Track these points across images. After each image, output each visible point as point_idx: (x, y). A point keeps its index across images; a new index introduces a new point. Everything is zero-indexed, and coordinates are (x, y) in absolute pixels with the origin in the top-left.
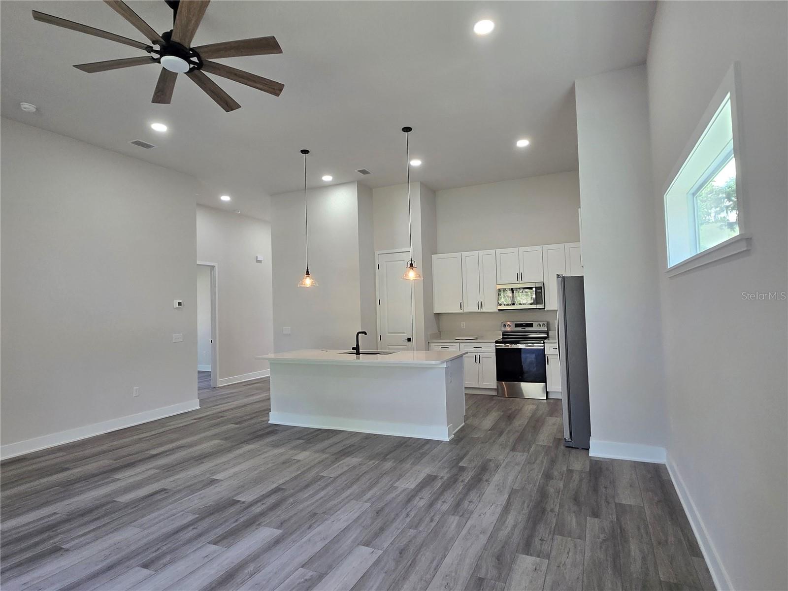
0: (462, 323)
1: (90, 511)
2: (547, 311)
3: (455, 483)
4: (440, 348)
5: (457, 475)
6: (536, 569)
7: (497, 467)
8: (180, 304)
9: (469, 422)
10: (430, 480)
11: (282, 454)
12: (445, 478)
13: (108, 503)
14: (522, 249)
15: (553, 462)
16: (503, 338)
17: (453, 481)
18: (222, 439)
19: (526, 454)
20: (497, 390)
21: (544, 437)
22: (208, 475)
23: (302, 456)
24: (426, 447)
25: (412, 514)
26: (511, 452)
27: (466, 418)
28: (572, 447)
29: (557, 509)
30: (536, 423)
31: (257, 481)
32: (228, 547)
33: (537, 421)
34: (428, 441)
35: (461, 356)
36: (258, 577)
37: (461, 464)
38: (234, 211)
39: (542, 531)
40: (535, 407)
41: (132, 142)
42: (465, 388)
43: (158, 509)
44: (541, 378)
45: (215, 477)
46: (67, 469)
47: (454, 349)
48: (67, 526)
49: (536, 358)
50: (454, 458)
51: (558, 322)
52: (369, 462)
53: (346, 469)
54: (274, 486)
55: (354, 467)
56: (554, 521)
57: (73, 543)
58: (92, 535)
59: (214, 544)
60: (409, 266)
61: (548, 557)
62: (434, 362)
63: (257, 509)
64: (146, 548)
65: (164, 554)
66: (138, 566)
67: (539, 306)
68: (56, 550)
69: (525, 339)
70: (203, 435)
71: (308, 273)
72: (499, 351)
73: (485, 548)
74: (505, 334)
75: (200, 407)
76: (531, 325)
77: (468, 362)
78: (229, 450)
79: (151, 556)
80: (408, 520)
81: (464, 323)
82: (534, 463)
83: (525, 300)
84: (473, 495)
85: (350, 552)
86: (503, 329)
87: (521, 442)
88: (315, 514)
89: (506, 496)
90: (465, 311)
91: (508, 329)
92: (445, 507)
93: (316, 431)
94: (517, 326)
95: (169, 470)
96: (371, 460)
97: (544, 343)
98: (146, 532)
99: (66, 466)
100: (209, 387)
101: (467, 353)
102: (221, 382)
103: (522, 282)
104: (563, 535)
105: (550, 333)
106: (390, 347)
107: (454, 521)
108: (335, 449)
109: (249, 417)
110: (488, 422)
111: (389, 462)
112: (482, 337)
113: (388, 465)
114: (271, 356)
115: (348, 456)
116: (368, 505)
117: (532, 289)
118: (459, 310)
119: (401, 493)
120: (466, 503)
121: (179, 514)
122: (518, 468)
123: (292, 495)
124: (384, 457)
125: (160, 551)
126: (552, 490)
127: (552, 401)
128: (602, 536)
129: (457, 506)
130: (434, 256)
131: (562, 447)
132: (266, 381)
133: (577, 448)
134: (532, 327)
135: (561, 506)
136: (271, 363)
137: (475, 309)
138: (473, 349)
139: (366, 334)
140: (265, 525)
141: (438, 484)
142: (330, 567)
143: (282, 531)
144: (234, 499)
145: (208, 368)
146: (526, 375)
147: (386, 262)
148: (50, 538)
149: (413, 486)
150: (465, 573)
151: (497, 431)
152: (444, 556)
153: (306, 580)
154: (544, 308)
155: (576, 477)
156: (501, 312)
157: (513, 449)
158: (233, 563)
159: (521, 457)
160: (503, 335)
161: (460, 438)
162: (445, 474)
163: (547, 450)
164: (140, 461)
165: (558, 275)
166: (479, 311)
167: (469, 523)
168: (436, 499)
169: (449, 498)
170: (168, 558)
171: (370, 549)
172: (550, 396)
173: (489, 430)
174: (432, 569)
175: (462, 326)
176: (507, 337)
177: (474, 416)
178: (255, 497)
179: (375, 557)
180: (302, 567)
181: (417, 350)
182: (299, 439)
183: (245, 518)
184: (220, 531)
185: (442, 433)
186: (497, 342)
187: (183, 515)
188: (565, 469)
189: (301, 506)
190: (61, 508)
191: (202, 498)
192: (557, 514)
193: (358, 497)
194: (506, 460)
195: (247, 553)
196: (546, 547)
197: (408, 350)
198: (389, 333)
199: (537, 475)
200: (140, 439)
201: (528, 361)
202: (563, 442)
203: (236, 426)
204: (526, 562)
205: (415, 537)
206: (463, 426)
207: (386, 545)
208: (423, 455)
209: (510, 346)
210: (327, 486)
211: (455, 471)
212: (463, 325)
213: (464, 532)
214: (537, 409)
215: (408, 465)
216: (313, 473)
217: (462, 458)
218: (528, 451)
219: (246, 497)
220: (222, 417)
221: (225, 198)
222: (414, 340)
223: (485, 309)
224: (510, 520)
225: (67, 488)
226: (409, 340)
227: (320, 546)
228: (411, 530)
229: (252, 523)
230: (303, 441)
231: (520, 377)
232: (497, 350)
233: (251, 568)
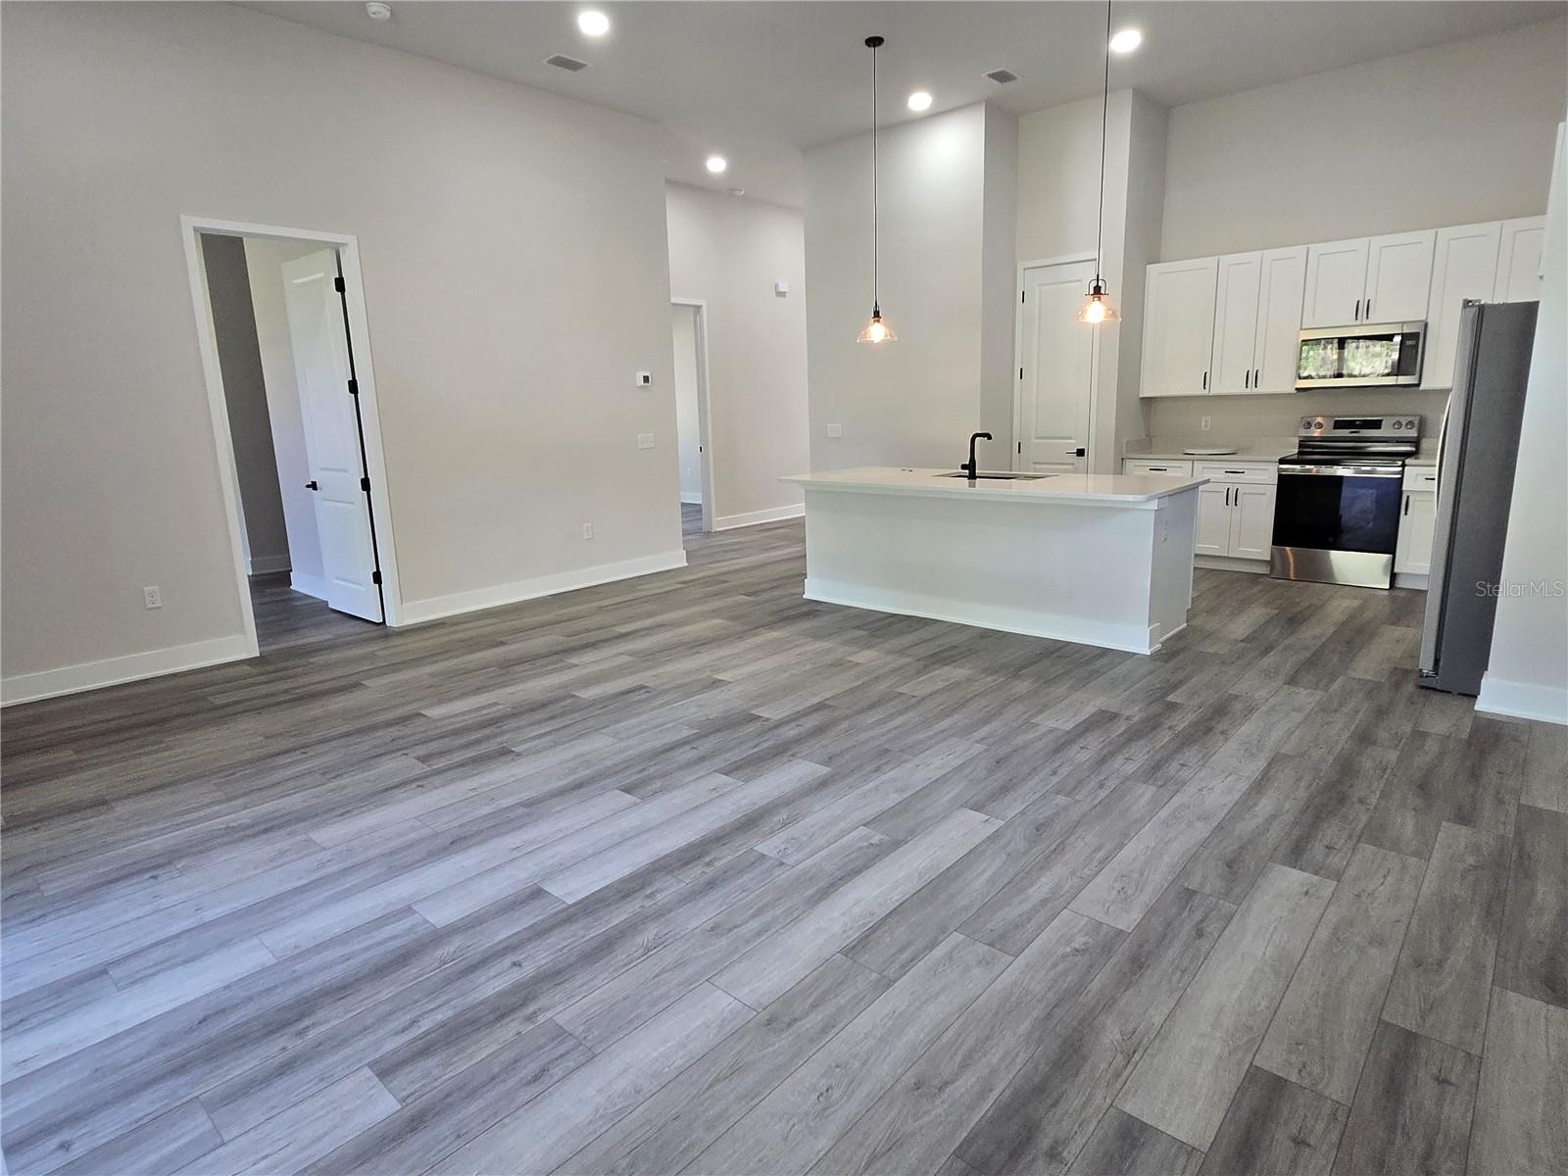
0: (1204, 419)
1: (543, 705)
2: (1426, 392)
3: (1154, 728)
4: (1146, 472)
5: (1160, 715)
6: (1307, 893)
7: (1251, 710)
8: (646, 379)
9: (1197, 622)
10: (1104, 719)
11: (827, 651)
12: (1135, 719)
13: (565, 698)
14: (1377, 241)
15: (1381, 713)
16: (1300, 453)
17: (1150, 726)
18: (727, 619)
19: (1319, 695)
20: (1271, 563)
21: (1369, 665)
22: (708, 673)
23: (864, 656)
24: (1104, 661)
25: (1064, 771)
26: (1286, 686)
27: (1191, 615)
28: (1435, 689)
29: (1373, 800)
30: (1354, 636)
31: (787, 690)
32: (747, 781)
33: (1359, 631)
34: (1105, 652)
35: (1194, 487)
36: (794, 830)
37: (1170, 698)
38: (733, 190)
39: (1330, 831)
40: (1356, 603)
41: (548, 59)
42: (1196, 555)
43: (638, 714)
44: (1384, 541)
45: (720, 677)
46: (502, 643)
47: (1179, 473)
48: (514, 723)
49: (1378, 502)
50: (1158, 686)
51: (1449, 417)
52: (987, 676)
53: (941, 685)
54: (816, 700)
55: (957, 684)
56: (1364, 819)
57: (525, 746)
58: (549, 738)
59: (726, 774)
60: (1092, 292)
61: (1338, 877)
62: (1130, 498)
63: (790, 732)
64: (627, 765)
65: (650, 779)
66: (617, 788)
67: (1402, 380)
68: (504, 753)
69: (1359, 455)
70: (695, 609)
71: (877, 314)
72: (1285, 483)
73: (1204, 844)
74: (1304, 444)
75: (686, 564)
76: (1377, 425)
77: (1209, 504)
78: (740, 636)
79: (634, 778)
80: (1055, 779)
81: (1209, 419)
82: (1335, 711)
83: (1371, 365)
84: (1191, 755)
85: (946, 816)
86: (1304, 433)
87: (1312, 667)
88: (887, 751)
89: (1262, 764)
90: (1213, 392)
91: (1317, 433)
92: (1130, 768)
93: (887, 617)
94: (1338, 425)
95: (649, 658)
96: (991, 674)
97: (1404, 466)
98: (623, 744)
99: (503, 639)
100: (698, 531)
101: (1208, 481)
102: (720, 523)
103: (1368, 322)
104: (1380, 845)
105: (1425, 444)
106: (1038, 466)
107: (1145, 793)
108: (922, 651)
109: (768, 585)
110: (1241, 626)
111: (1024, 681)
112: (1246, 450)
113: (1022, 686)
114: (807, 477)
115: (948, 664)
116: (980, 747)
117: (1392, 340)
118: (1198, 390)
119: (1044, 735)
120: (1174, 765)
121: (670, 725)
122: (1298, 717)
123: (847, 717)
124: (1017, 672)
125: (646, 773)
126: (1368, 764)
127: (1402, 594)
128: (1471, 860)
129: (1152, 771)
130: (1152, 269)
131: (1410, 687)
132: (798, 524)
133: (1449, 692)
134: (1380, 428)
135: (1385, 795)
136: (806, 491)
137: (1239, 388)
138: (1221, 475)
139: (990, 437)
140: (804, 758)
141: (1121, 727)
142: (912, 833)
143: (829, 769)
144: (753, 712)
145: (695, 498)
146: (1345, 537)
147: (1040, 285)
148: (495, 736)
149: (1069, 726)
150: (1159, 876)
151: (1258, 644)
152: (1121, 846)
153: (872, 845)
154: (1418, 385)
155: (1432, 747)
156: (1301, 393)
157: (1292, 681)
158: (754, 804)
159: (1306, 697)
160: (1300, 446)
161: (1173, 651)
162: (1136, 713)
163: (1372, 690)
164: (606, 640)
165: (1467, 303)
166: (1248, 391)
167: (1177, 800)
168: (1112, 754)
169: (1140, 755)
170: (658, 784)
171: (984, 817)
172: (1400, 583)
173: (1242, 641)
174: (1095, 863)
175: (1203, 424)
176: (1308, 450)
177: (1212, 611)
178: (784, 715)
179: (991, 829)
180: (865, 825)
181: (1095, 473)
182: (858, 628)
183: (770, 743)
184: (734, 756)
185: (1136, 638)
186: (1282, 461)
187: (674, 727)
188: (1407, 728)
189: (863, 736)
190: (503, 697)
191: (701, 706)
192: (1372, 807)
193: (965, 732)
194: (1272, 701)
195: (776, 793)
196: (1336, 861)
197: (1075, 471)
198: (1036, 438)
199: (1340, 732)
200: (600, 608)
201: (1355, 508)
202: (1414, 677)
203: (751, 598)
204: (1292, 879)
205: (1066, 808)
206: (1183, 630)
207: (1011, 814)
208: (1095, 674)
209: (1313, 470)
210: (907, 710)
211: (1156, 708)
212: (1205, 422)
213: (1164, 813)
214: (1362, 608)
215: (1060, 690)
216: (882, 687)
217: (1175, 687)
218: (1326, 688)
219: (772, 713)
220: (725, 582)
221: (716, 165)
222: (1091, 453)
223: (1263, 388)
224: (1265, 805)
225: (507, 670)
226: (1080, 453)
227: (895, 798)
228: (1059, 796)
229: (782, 751)
230: (867, 632)
231: (1331, 540)
232: (1281, 477)
233: (783, 815)
